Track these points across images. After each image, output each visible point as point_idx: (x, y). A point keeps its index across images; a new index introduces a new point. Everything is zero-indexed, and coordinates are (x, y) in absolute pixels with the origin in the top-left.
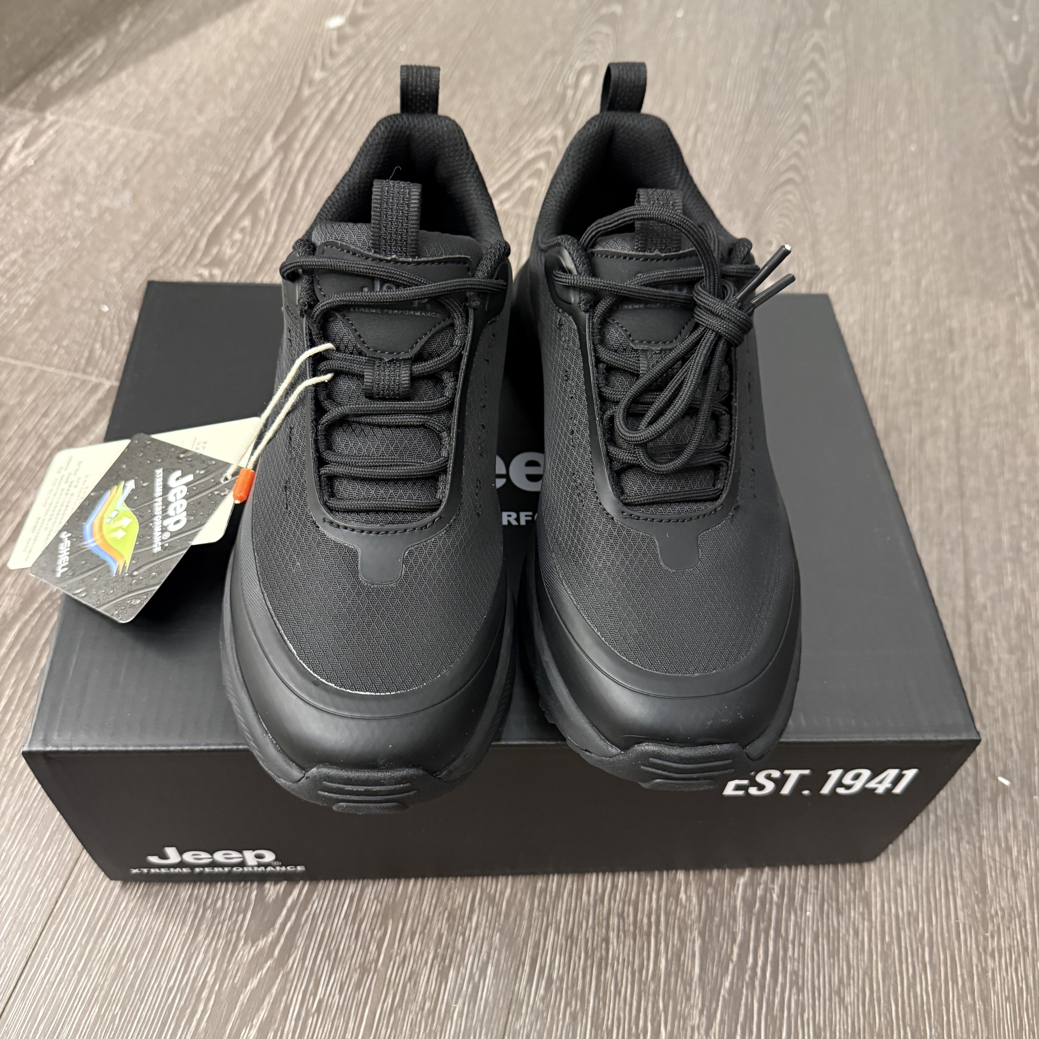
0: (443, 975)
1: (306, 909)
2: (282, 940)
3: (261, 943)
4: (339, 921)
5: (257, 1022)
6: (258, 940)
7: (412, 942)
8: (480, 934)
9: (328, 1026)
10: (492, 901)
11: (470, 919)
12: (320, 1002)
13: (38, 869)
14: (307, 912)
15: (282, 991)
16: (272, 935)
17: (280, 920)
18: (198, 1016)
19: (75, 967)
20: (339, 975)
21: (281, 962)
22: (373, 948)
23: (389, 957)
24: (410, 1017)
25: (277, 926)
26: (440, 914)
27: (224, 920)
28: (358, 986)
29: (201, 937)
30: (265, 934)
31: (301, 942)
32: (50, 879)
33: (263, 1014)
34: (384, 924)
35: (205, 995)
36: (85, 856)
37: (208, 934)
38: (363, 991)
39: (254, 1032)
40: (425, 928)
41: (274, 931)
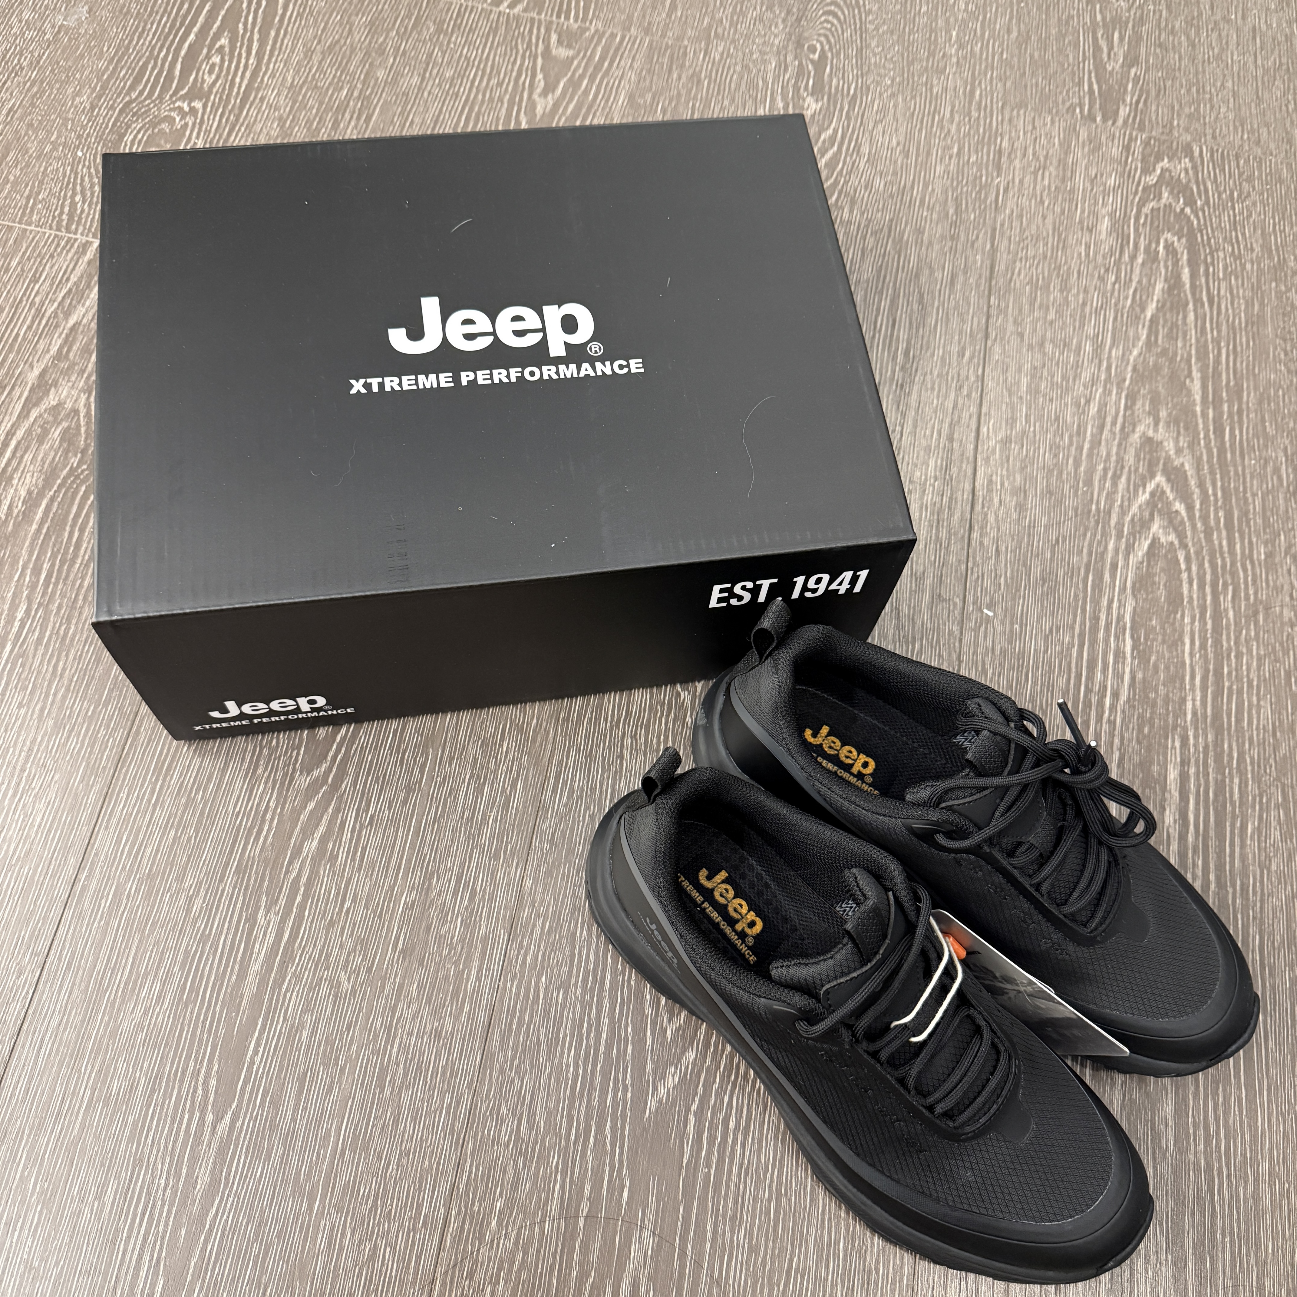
0: (479, 790)
1: (354, 743)
2: (334, 770)
3: (316, 773)
4: (384, 751)
5: (317, 836)
6: (313, 770)
7: (450, 765)
8: (511, 756)
9: (380, 835)
10: (520, 729)
11: (501, 745)
12: (372, 817)
13: (102, 723)
14: (355, 747)
15: (337, 810)
16: (324, 766)
17: (331, 754)
18: (264, 833)
19: (149, 801)
20: (388, 794)
21: (335, 786)
22: (416, 772)
23: (431, 778)
24: (450, 825)
25: (329, 758)
26: (474, 743)
27: (280, 756)
28: (405, 802)
29: (260, 771)
30: (318, 765)
31: (351, 770)
32: (115, 729)
33: (322, 829)
34: (425, 752)
35: (268, 816)
36: (145, 708)
37: (266, 769)
38: (409, 806)
39: (315, 843)
40: (462, 754)
41: (326, 762)
